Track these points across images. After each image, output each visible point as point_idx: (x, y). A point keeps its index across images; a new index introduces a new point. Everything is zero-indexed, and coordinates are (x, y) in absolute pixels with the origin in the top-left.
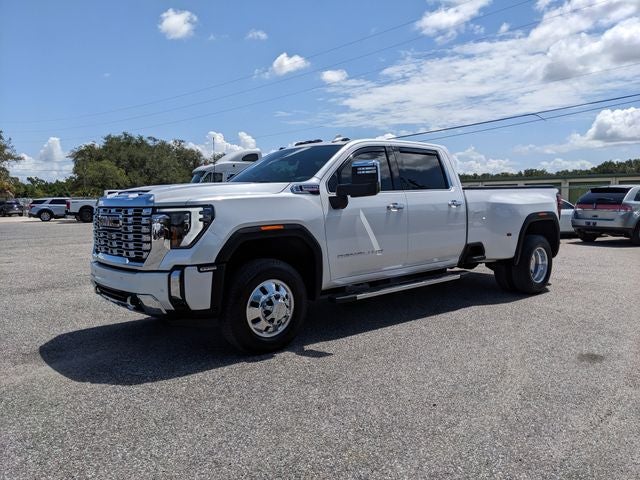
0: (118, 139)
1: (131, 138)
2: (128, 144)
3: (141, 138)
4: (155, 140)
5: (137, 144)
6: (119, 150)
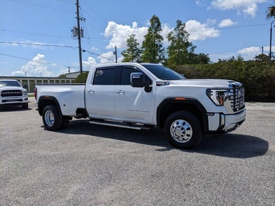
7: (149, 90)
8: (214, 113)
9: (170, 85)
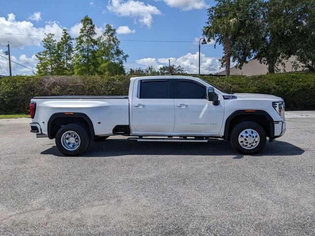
7: (216, 103)
8: (278, 122)
9: (238, 99)
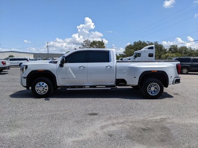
0: (138, 42)
1: (141, 42)
2: (140, 44)
3: (144, 42)
4: (149, 42)
5: (143, 44)
6: (137, 46)
